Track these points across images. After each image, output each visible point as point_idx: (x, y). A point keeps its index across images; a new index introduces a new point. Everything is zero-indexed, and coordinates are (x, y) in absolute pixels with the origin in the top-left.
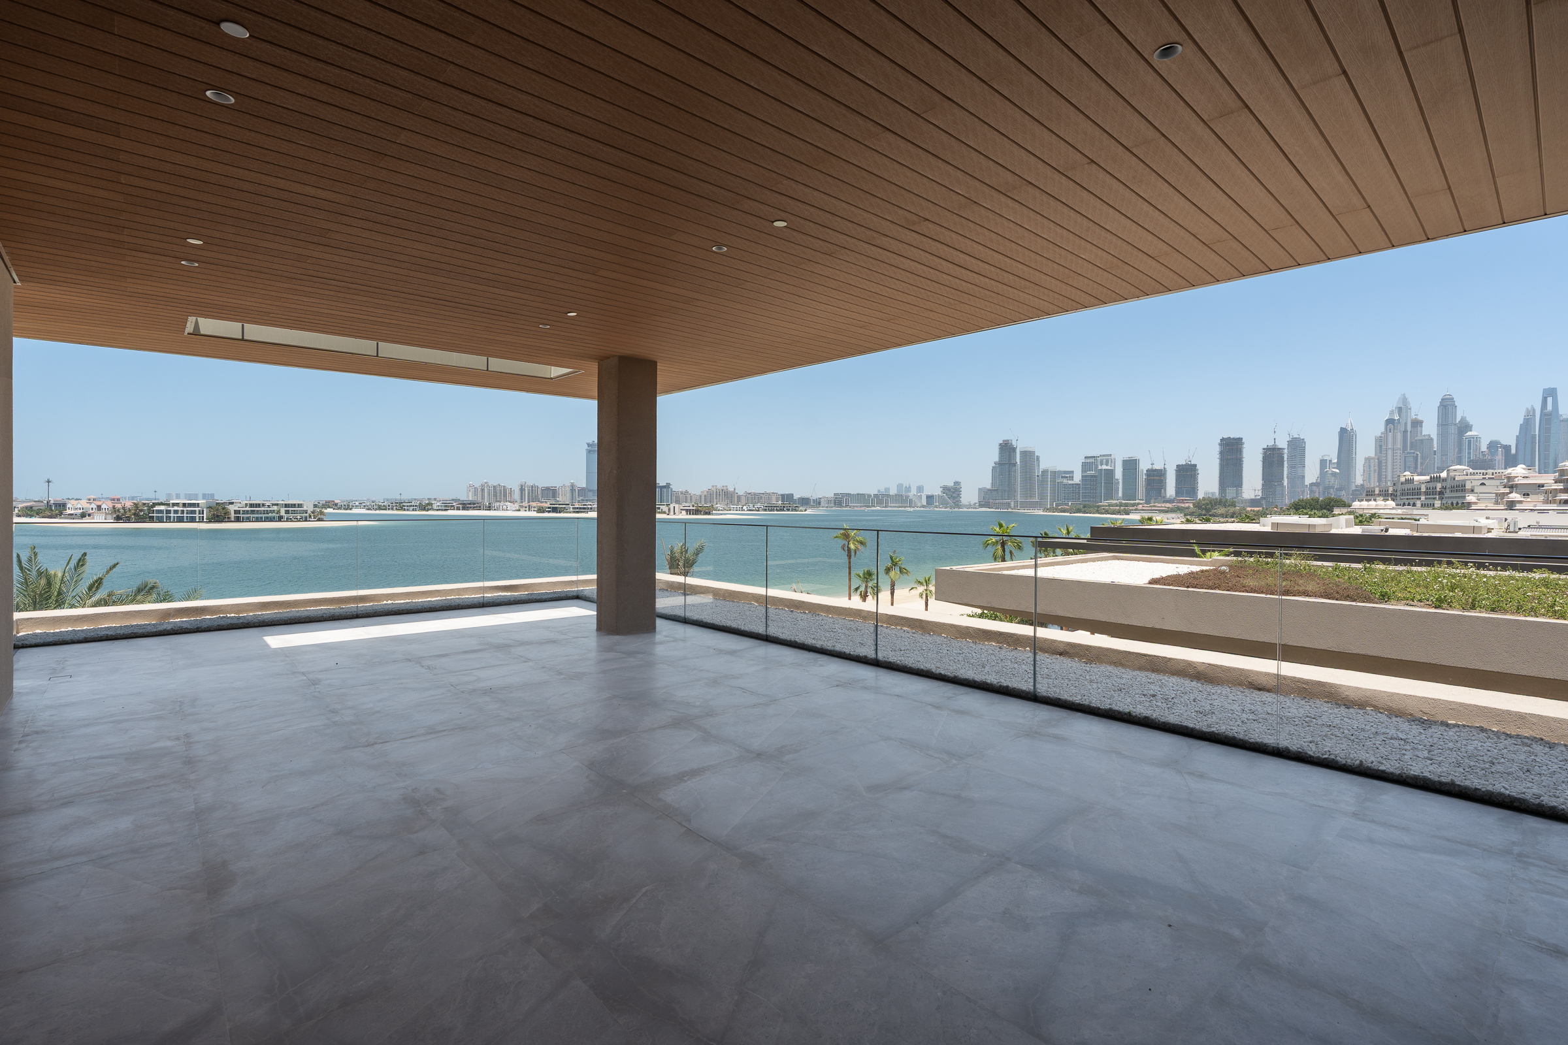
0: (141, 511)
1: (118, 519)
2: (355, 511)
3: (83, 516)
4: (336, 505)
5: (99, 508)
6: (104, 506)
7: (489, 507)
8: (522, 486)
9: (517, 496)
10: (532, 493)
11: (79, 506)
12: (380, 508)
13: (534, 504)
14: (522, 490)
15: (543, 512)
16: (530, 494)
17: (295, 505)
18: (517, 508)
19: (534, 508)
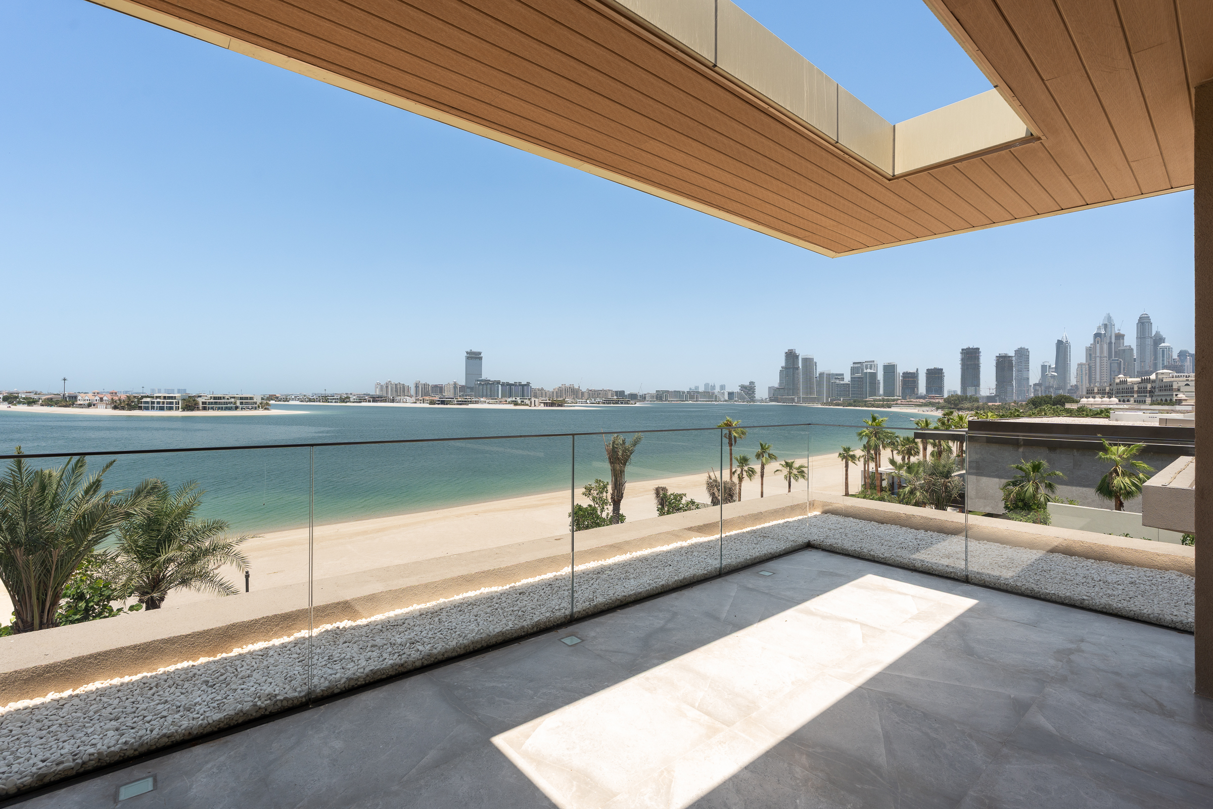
0: (132, 402)
1: (115, 408)
2: (291, 403)
3: (89, 405)
4: (277, 398)
5: (101, 399)
6: (105, 398)
7: (393, 400)
8: (417, 384)
9: (413, 392)
10: (425, 389)
11: (87, 398)
12: (310, 400)
13: (427, 398)
14: (417, 387)
15: (434, 404)
16: (423, 391)
18: (414, 401)
19: (427, 400)
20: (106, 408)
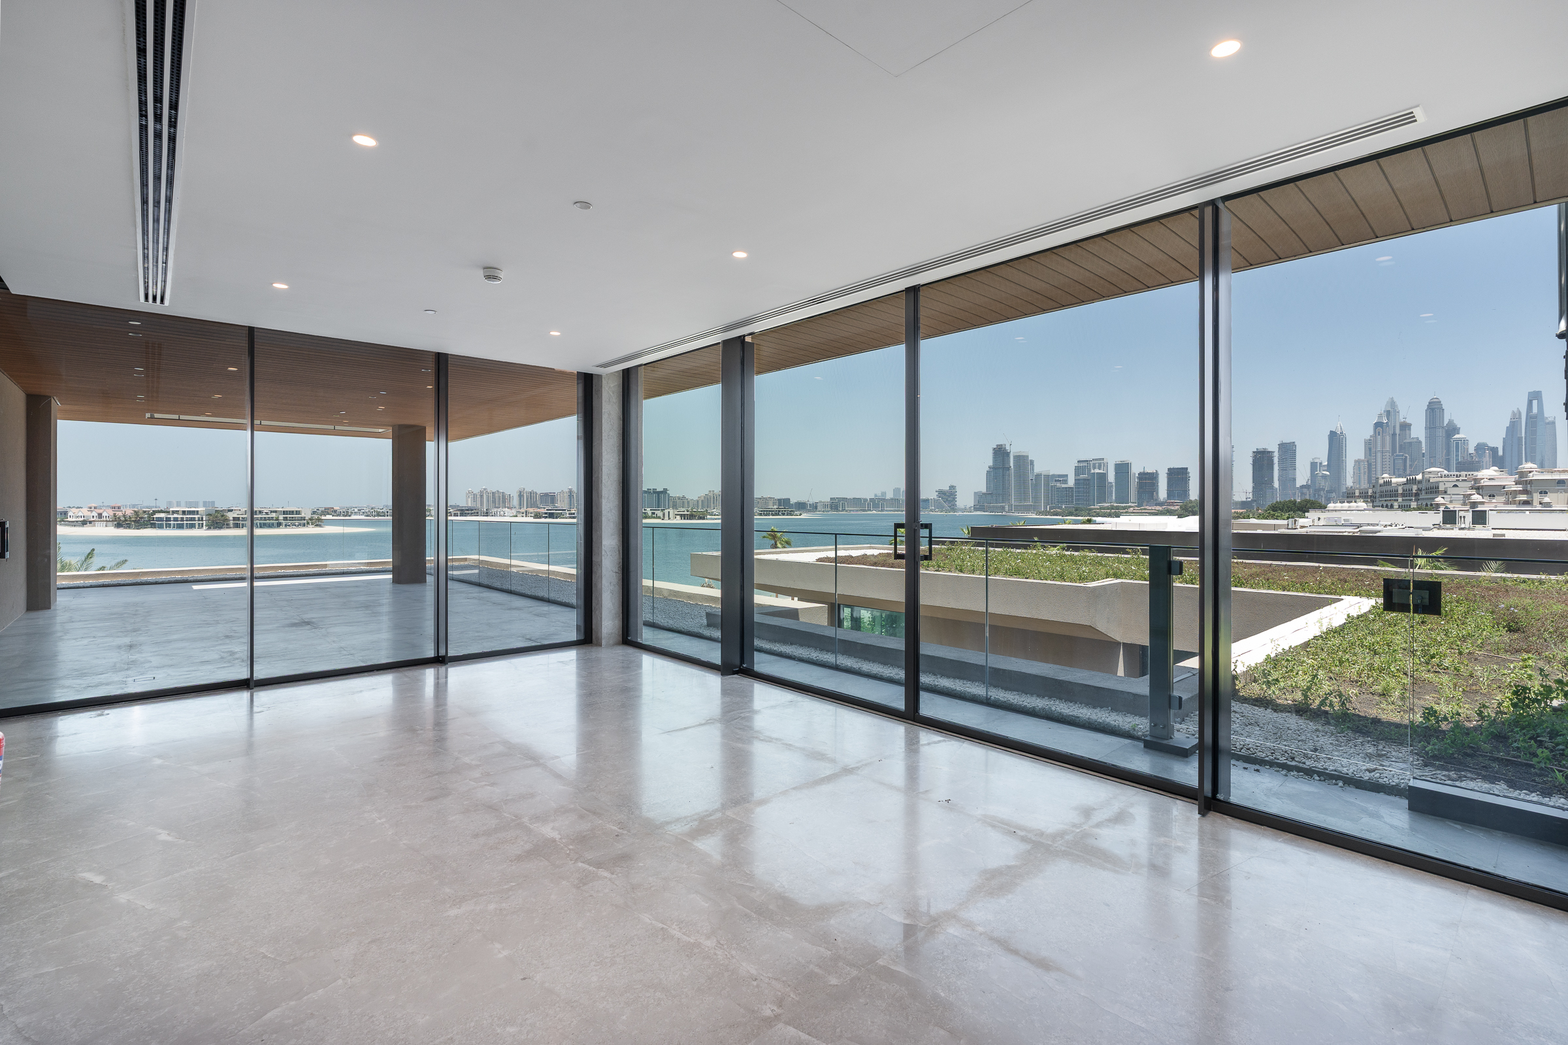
0: (142, 518)
1: (119, 525)
2: (353, 517)
3: (84, 523)
4: (335, 511)
5: (100, 515)
6: (104, 514)
7: (487, 513)
8: (520, 492)
9: (515, 502)
10: (531, 499)
11: (80, 514)
12: (378, 514)
13: (531, 510)
14: (521, 496)
15: (540, 518)
16: (529, 500)
17: (293, 512)
18: (515, 514)
19: (531, 513)
20: (106, 526)
